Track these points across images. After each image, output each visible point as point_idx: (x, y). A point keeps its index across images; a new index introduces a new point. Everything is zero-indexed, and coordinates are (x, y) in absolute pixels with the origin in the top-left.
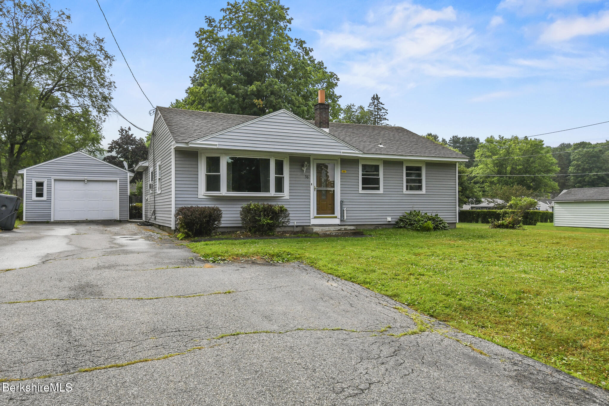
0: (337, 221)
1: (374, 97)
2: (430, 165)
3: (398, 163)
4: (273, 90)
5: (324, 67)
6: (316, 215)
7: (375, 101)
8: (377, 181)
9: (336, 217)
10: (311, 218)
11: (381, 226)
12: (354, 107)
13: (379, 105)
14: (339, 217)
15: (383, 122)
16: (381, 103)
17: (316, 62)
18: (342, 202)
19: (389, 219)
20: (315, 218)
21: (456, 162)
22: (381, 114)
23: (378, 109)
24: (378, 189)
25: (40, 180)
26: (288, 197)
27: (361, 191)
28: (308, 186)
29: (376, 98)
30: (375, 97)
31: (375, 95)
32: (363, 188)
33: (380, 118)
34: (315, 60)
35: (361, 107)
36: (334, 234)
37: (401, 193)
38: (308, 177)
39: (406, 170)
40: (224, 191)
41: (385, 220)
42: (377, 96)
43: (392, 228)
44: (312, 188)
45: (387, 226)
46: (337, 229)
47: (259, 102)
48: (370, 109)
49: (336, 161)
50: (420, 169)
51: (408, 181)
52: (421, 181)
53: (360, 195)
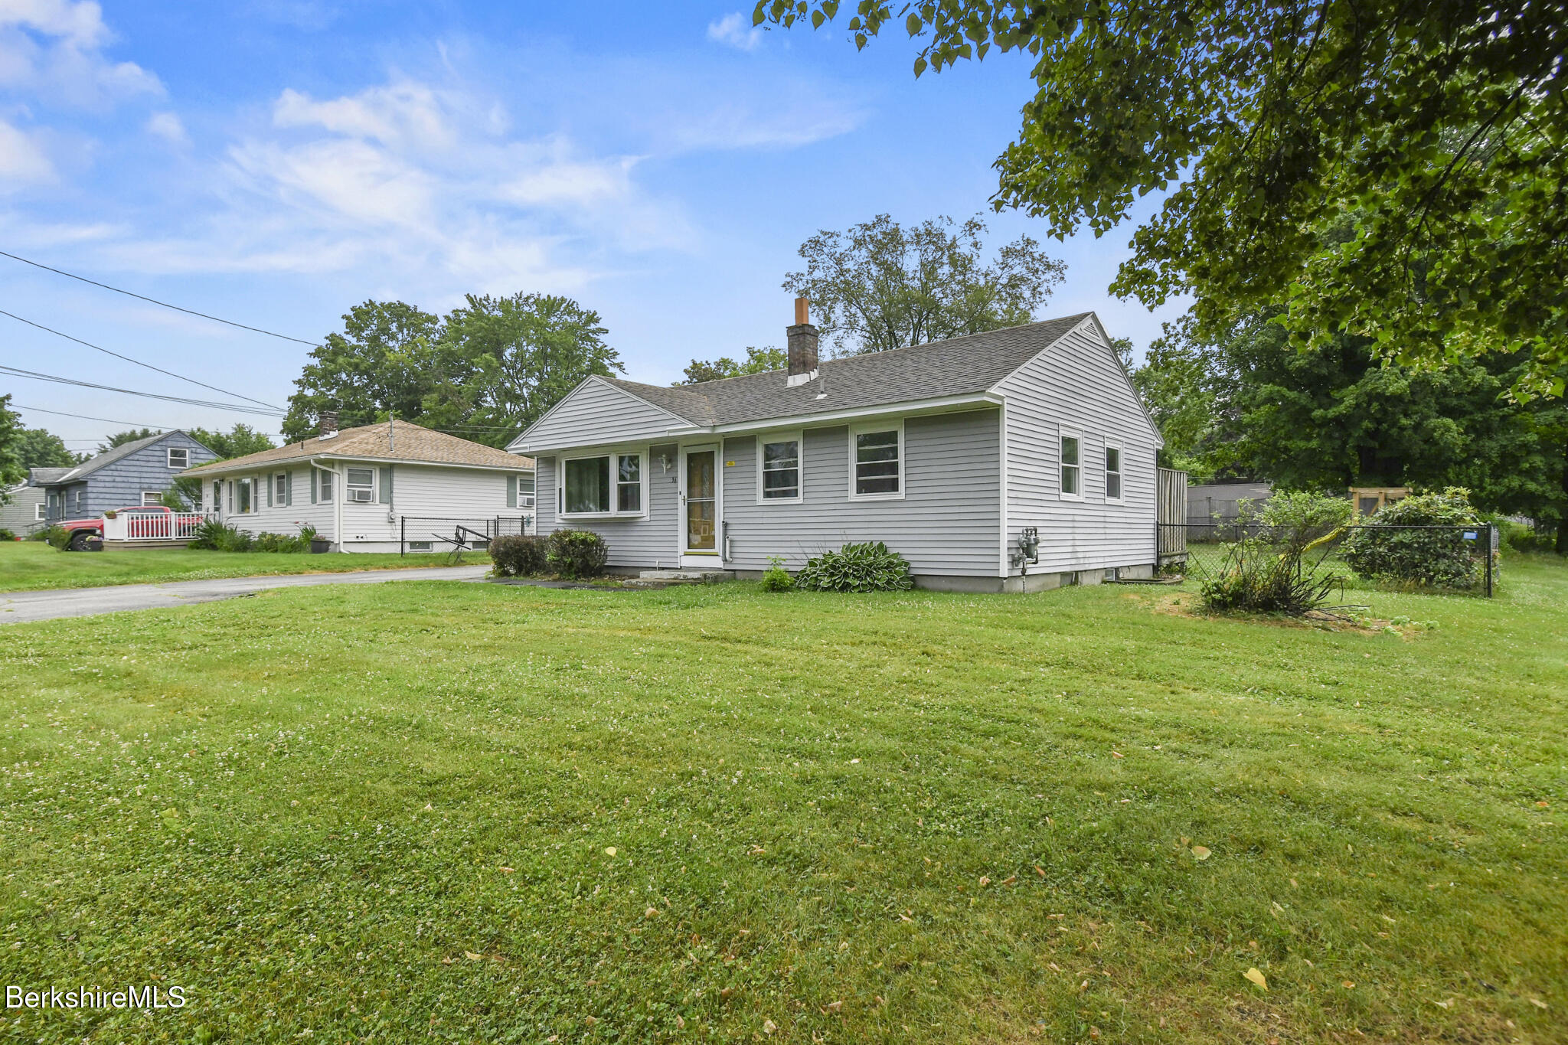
0: (717, 563)
2: (917, 423)
3: (836, 432)
6: (686, 549)
8: (791, 478)
9: (716, 554)
10: (680, 553)
14: (721, 554)
18: (726, 525)
20: (685, 554)
24: (794, 493)
26: (648, 518)
27: (761, 500)
28: (675, 496)
32: (767, 495)
37: (846, 500)
38: (675, 481)
39: (858, 444)
44: (681, 500)
49: (716, 446)
50: (892, 437)
51: (861, 471)
52: (894, 468)
53: (758, 509)
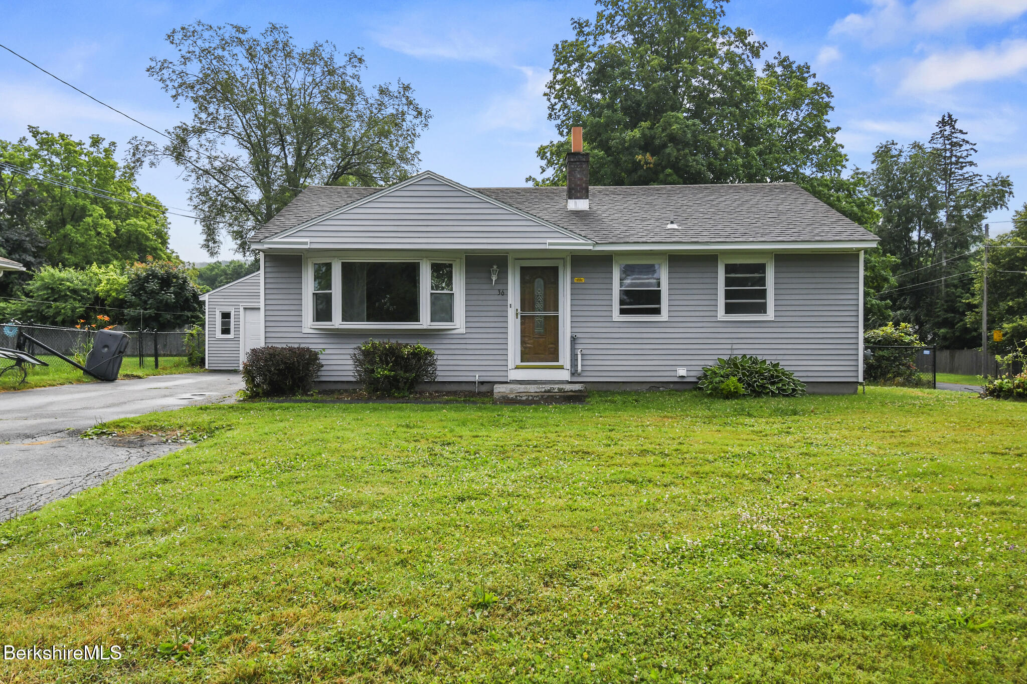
0: (565, 375)
1: (943, 119)
2: (785, 259)
3: (707, 260)
4: (672, 134)
5: (811, 73)
6: (519, 363)
7: (947, 128)
8: (654, 297)
9: (561, 368)
10: (510, 367)
11: (665, 385)
12: (896, 147)
13: (955, 135)
14: (569, 367)
15: (965, 170)
16: (961, 132)
17: (794, 66)
18: (574, 339)
19: (682, 372)
20: (517, 368)
21: (859, 250)
22: (959, 154)
23: (953, 144)
24: (657, 311)
25: (226, 309)
26: (463, 331)
27: (616, 316)
28: (504, 308)
29: (948, 121)
30: (947, 119)
31: (947, 116)
32: (623, 312)
33: (957, 163)
34: (794, 62)
35: (916, 146)
36: (524, 398)
37: (713, 319)
38: (503, 293)
39: (726, 272)
40: (337, 321)
41: (673, 374)
42: (950, 116)
43: (690, 390)
44: (511, 313)
45: (677, 387)
46: (543, 390)
47: (645, 158)
48: (935, 146)
49: (562, 261)
50: (761, 268)
51: (729, 295)
52: (763, 294)
53: (617, 325)
